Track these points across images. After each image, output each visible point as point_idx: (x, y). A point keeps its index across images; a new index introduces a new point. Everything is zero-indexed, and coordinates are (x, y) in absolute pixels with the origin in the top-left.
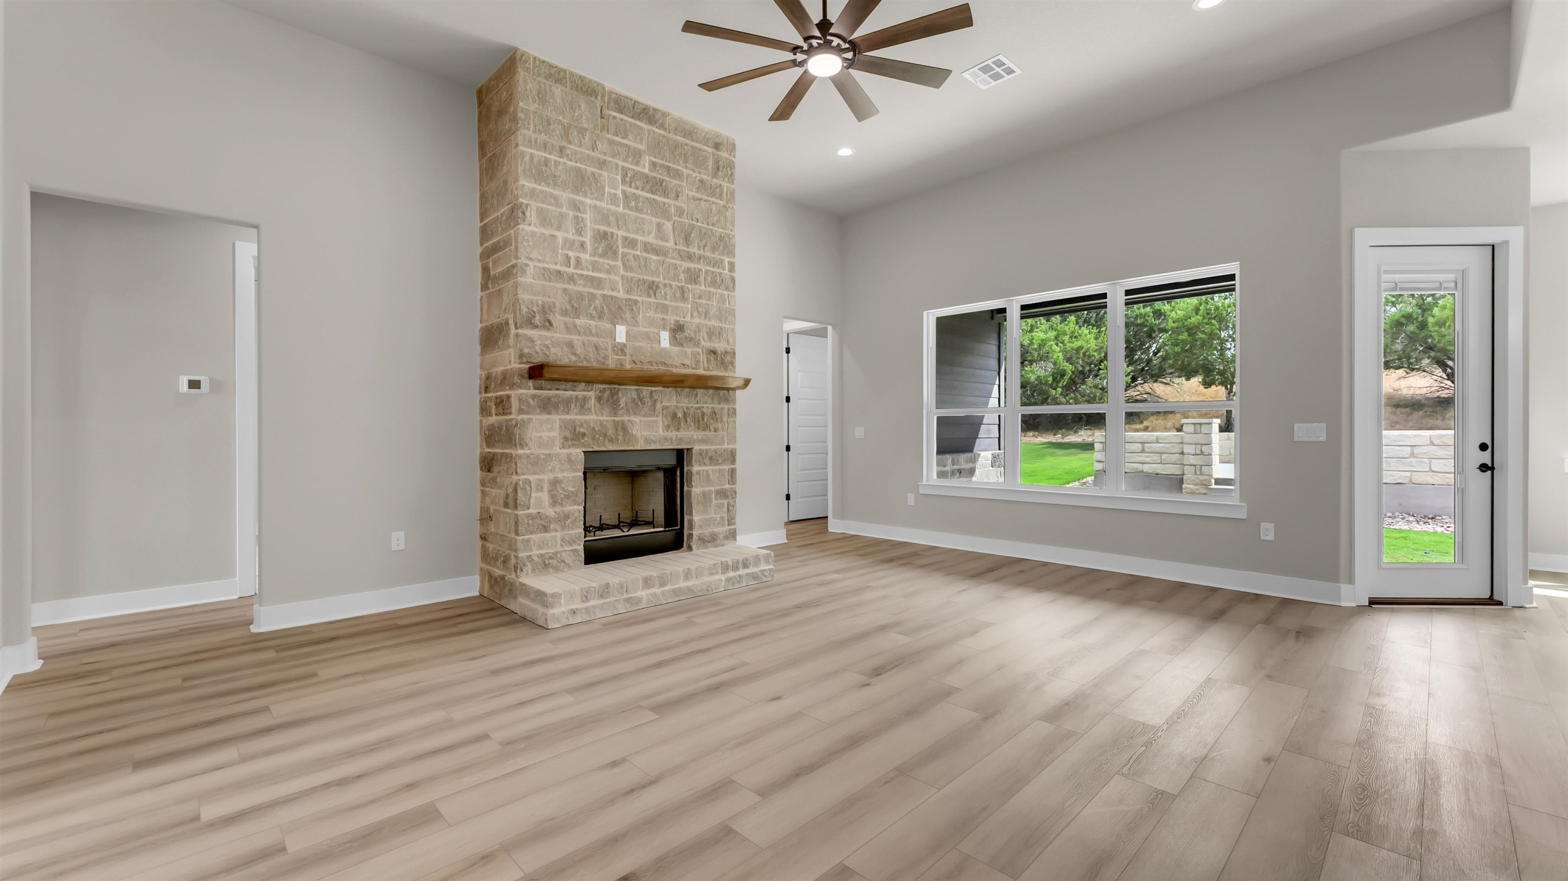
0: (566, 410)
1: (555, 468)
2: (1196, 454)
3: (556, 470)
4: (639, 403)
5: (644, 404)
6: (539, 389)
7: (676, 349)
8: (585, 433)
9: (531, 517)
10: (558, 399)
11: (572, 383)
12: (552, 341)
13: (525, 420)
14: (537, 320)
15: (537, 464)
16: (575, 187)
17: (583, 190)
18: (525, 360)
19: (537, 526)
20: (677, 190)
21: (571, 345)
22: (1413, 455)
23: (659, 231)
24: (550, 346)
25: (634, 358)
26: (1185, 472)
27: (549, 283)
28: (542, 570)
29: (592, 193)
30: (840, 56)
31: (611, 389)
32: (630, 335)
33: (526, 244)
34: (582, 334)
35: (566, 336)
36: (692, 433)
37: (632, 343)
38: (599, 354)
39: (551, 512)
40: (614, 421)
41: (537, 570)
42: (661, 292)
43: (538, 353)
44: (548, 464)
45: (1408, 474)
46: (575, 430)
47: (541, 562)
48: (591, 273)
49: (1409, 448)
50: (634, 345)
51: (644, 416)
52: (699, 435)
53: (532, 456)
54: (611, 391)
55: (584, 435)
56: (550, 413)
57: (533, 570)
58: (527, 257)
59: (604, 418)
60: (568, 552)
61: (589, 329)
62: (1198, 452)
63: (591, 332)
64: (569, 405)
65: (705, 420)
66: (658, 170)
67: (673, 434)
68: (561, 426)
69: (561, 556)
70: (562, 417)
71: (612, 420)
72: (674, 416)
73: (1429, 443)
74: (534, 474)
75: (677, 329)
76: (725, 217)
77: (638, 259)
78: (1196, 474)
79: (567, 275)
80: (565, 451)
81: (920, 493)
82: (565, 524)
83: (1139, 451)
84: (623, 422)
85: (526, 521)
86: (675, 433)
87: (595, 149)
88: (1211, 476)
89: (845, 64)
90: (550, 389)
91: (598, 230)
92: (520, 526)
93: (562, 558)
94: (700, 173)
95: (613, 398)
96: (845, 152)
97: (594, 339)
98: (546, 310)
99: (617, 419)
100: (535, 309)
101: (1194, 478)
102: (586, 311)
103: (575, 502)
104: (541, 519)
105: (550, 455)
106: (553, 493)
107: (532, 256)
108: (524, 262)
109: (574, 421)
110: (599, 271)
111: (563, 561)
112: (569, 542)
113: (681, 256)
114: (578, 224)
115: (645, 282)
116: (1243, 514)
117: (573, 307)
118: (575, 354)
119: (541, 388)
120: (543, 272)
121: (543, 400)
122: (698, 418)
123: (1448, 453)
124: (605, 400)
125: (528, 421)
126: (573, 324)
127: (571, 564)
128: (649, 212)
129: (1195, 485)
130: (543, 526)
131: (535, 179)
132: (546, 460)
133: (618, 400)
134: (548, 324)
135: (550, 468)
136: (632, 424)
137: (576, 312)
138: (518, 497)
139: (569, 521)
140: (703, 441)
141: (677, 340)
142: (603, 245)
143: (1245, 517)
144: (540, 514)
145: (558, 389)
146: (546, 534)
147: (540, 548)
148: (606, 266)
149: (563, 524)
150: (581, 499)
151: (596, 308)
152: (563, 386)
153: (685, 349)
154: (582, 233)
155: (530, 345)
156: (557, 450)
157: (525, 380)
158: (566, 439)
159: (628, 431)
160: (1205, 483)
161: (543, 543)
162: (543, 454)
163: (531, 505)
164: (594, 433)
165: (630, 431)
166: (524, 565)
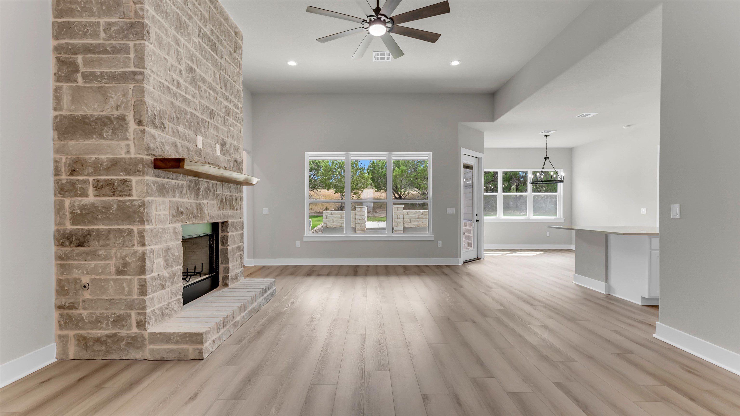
0: (173, 194)
1: (167, 239)
2: (360, 219)
3: (168, 240)
4: (208, 191)
5: (210, 192)
6: (157, 177)
7: (222, 157)
8: (183, 212)
9: (154, 278)
10: (169, 186)
11: (176, 174)
12: (165, 140)
13: (150, 201)
14: (157, 121)
15: (157, 236)
16: (177, 26)
17: (181, 31)
18: (150, 153)
19: (158, 286)
20: (221, 53)
21: (175, 145)
22: (418, 218)
23: (214, 77)
24: (165, 144)
25: (206, 160)
26: (357, 226)
27: (162, 95)
28: (161, 320)
29: (185, 36)
30: (385, 25)
31: (195, 180)
32: (204, 144)
33: (150, 58)
34: (181, 138)
35: (173, 138)
36: (228, 211)
37: (205, 150)
38: (189, 154)
39: (165, 273)
40: (196, 203)
41: (158, 321)
42: (216, 118)
43: (158, 148)
44: (163, 236)
45: (417, 224)
46: (178, 209)
47: (161, 313)
48: (184, 94)
49: (417, 216)
50: (205, 151)
51: (210, 200)
52: (231, 213)
53: (154, 230)
54: (195, 182)
55: (182, 213)
56: (164, 196)
57: (156, 320)
58: (150, 69)
59: (192, 201)
60: (175, 302)
61: (185, 135)
62: (361, 218)
63: (186, 138)
64: (174, 190)
65: (233, 203)
66: (214, 36)
67: (221, 212)
68: (170, 206)
69: (172, 306)
70: (171, 199)
71: (195, 202)
72: (222, 200)
73: (422, 214)
74: (156, 244)
75: (223, 144)
76: (239, 79)
77: (206, 92)
78: (360, 227)
79: (173, 91)
80: (172, 225)
81: (304, 240)
82: (173, 281)
83: (340, 218)
84: (200, 204)
85: (151, 283)
86: (222, 211)
87: (186, 5)
88: (365, 227)
89: (388, 30)
90: (164, 178)
91: (188, 64)
92: (148, 287)
93: (172, 307)
94: (230, 47)
95: (196, 187)
96: (292, 63)
97: (187, 144)
98: (161, 114)
99: (198, 202)
100: (156, 113)
101: (360, 228)
102: (183, 122)
103: (178, 264)
104: (160, 279)
105: (164, 228)
106: (166, 258)
107: (154, 69)
108: (148, 72)
109: (177, 202)
110: (189, 94)
111: (173, 309)
112: (175, 294)
113: (223, 96)
114: (178, 55)
115: (209, 109)
116: (433, 239)
117: (177, 117)
118: (178, 153)
119: (158, 176)
120: (160, 85)
121: (159, 186)
122: (231, 203)
123: (426, 217)
124: (192, 188)
125: (152, 202)
126: (177, 130)
127: (177, 311)
128: (211, 62)
129: (360, 231)
130: (162, 285)
131: (155, 8)
132: (162, 233)
133: (199, 189)
134: (163, 127)
135: (164, 239)
136: (204, 206)
137: (178, 121)
138: (146, 264)
139: (176, 278)
140: (233, 217)
141: (223, 151)
142: (190, 76)
143: (433, 240)
144: (159, 275)
145: (168, 178)
146: (163, 291)
147: (159, 302)
148: (192, 92)
149: (172, 281)
150: (182, 261)
151: (187, 121)
152: (171, 176)
153: (226, 157)
154: (181, 63)
155: (153, 141)
156: (168, 225)
157: (150, 169)
158: (173, 216)
159: (203, 210)
160: (363, 230)
161: (162, 298)
162: (161, 228)
163: (154, 269)
164: (187, 211)
165: (204, 210)
166: (150, 319)
